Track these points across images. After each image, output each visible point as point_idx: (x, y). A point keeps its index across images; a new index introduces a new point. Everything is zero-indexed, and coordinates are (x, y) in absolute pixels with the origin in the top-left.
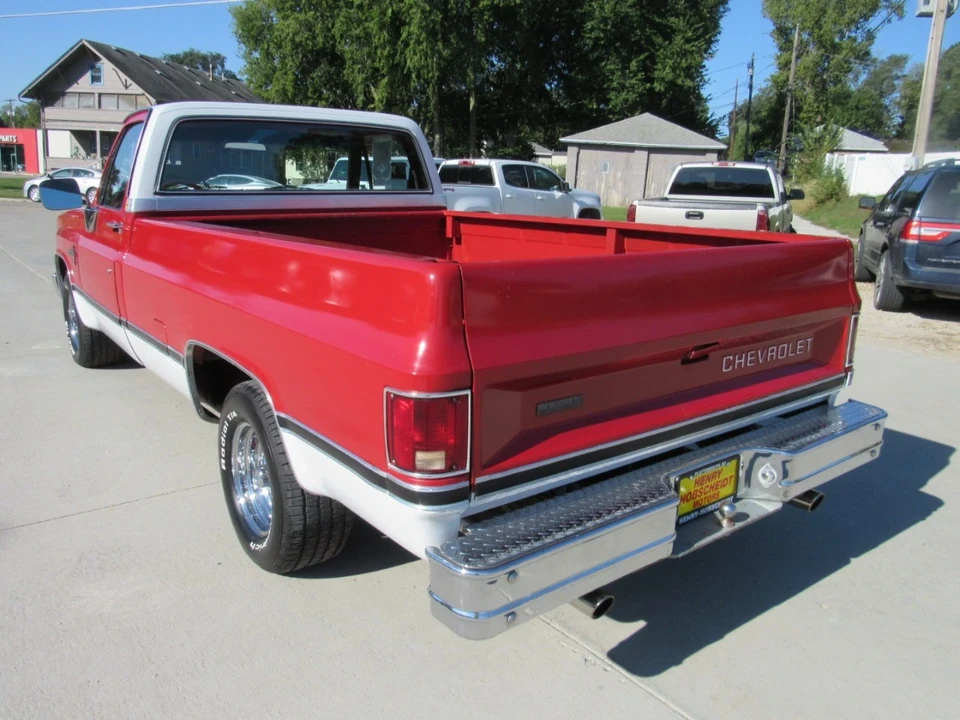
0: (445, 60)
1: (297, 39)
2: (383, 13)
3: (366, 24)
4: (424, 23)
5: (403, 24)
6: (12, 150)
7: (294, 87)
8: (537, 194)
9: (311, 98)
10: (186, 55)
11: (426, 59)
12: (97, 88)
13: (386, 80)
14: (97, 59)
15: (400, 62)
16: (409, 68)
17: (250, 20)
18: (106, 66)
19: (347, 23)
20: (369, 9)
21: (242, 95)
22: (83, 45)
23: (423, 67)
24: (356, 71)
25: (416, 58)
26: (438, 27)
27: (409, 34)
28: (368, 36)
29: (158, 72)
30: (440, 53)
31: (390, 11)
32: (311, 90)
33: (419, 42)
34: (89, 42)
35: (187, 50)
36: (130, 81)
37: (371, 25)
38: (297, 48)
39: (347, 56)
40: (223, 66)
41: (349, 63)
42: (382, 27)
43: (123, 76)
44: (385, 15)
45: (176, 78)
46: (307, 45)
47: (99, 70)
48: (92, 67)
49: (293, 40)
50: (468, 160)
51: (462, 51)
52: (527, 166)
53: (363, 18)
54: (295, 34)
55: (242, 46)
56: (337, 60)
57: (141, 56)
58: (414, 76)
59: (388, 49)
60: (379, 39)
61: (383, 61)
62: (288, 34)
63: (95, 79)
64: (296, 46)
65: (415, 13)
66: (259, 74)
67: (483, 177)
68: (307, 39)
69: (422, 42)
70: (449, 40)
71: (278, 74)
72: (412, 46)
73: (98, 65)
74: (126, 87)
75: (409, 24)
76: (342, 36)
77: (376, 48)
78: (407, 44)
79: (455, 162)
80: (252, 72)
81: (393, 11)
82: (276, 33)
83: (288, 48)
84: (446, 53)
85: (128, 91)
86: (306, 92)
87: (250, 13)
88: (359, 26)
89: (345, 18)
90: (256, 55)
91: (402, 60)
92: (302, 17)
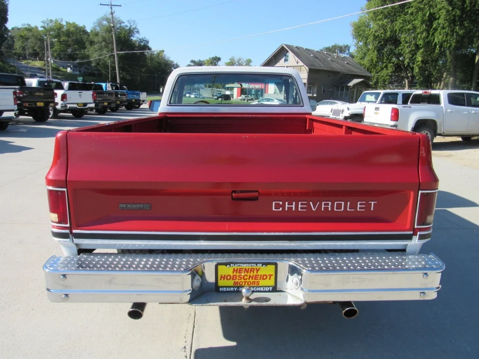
0: (460, 36)
1: (376, 34)
2: (425, 15)
3: (414, 22)
4: (448, 17)
5: (435, 19)
6: (259, 91)
7: (377, 58)
8: (472, 110)
9: (385, 63)
10: (333, 47)
11: (447, 37)
12: (287, 64)
13: (421, 51)
14: (288, 52)
15: (431, 40)
16: (436, 43)
17: (359, 27)
18: (290, 54)
19: (403, 23)
20: (416, 15)
21: (350, 63)
22: (283, 47)
23: (444, 41)
24: (406, 47)
25: (440, 37)
26: (457, 18)
27: (439, 24)
28: (415, 28)
29: (312, 55)
30: (457, 33)
31: (428, 13)
32: (386, 58)
33: (443, 28)
34: (285, 45)
35: (334, 44)
36: (299, 60)
37: (416, 22)
38: (376, 38)
39: (402, 40)
40: (349, 50)
41: (403, 43)
42: (423, 22)
43: (297, 58)
44: (425, 16)
45: (320, 57)
46: (381, 36)
47: (288, 56)
48: (285, 55)
49: (374, 35)
50: (428, 91)
51: (471, 30)
52: (466, 93)
53: (413, 19)
54: (376, 32)
55: (355, 40)
56: (396, 42)
57: (306, 49)
58: (438, 47)
59: (424, 33)
60: (420, 29)
61: (421, 40)
62: (372, 32)
63: (286, 60)
64: (375, 37)
65: (442, 13)
66: (361, 53)
67: (435, 100)
68: (382, 33)
69: (446, 28)
70: (464, 25)
71: (370, 52)
72: (439, 30)
73: (288, 54)
74: (297, 63)
75: (438, 19)
76: (400, 30)
77: (418, 34)
78: (436, 29)
79: (419, 92)
80: (358, 52)
81: (430, 13)
82: (367, 32)
83: (371, 38)
84: (461, 32)
85: (298, 65)
86: (383, 60)
87: (359, 24)
88: (409, 23)
89: (402, 20)
90: (361, 44)
91: (432, 39)
92: (380, 23)
